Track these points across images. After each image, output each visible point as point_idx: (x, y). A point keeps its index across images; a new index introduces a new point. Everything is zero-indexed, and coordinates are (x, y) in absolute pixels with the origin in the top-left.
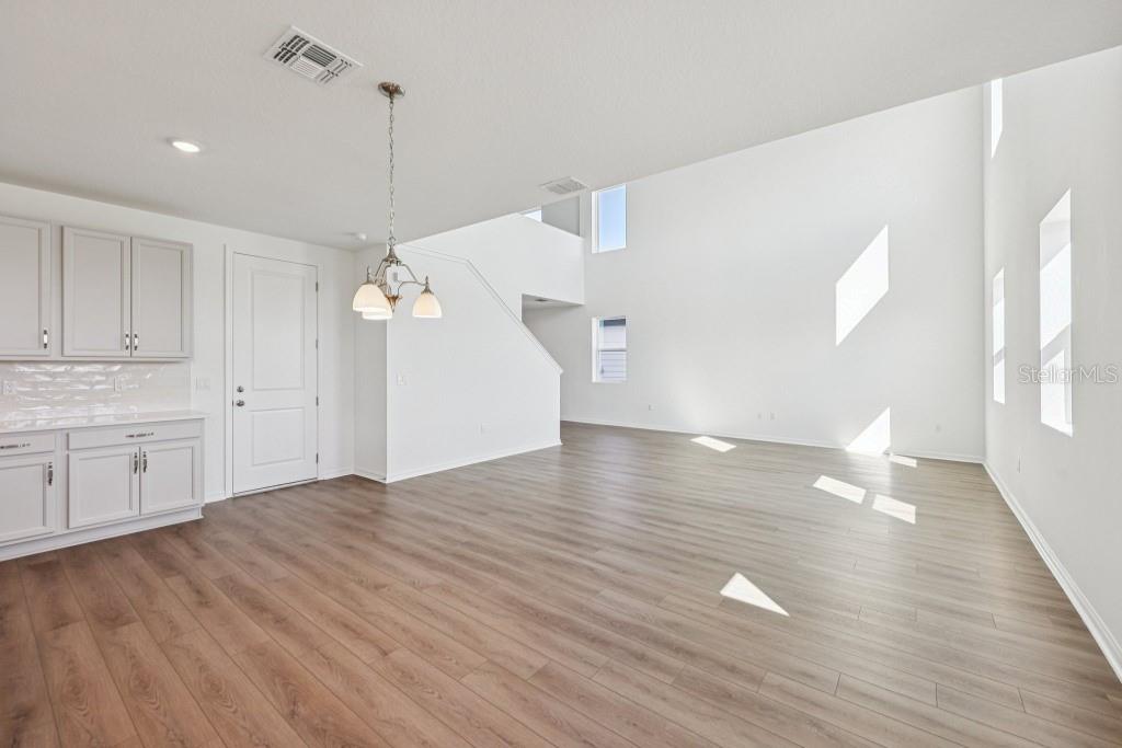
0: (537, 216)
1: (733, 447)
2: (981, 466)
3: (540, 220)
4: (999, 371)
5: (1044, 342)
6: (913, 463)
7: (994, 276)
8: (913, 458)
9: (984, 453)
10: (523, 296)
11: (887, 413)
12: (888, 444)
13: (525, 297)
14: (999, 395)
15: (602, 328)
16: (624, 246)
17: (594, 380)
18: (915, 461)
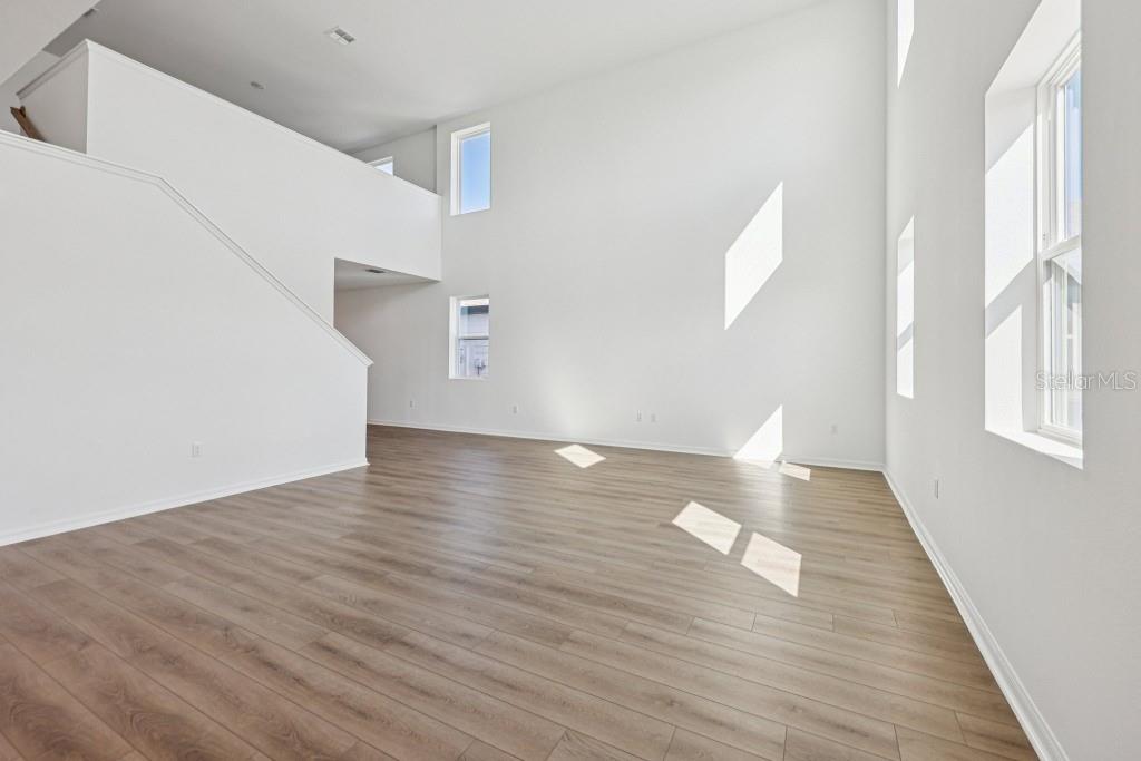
0: (388, 168)
1: (601, 458)
2: (879, 475)
3: (391, 173)
4: (905, 358)
5: (990, 296)
6: (805, 474)
7: (899, 235)
8: (807, 466)
9: (884, 458)
10: (337, 262)
11: (778, 414)
12: (780, 450)
13: (339, 264)
14: (905, 387)
15: (466, 316)
16: (488, 207)
17: (452, 375)
18: (808, 471)
